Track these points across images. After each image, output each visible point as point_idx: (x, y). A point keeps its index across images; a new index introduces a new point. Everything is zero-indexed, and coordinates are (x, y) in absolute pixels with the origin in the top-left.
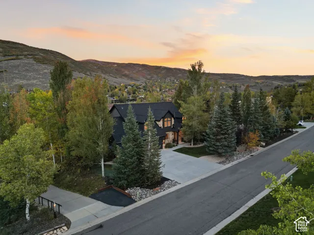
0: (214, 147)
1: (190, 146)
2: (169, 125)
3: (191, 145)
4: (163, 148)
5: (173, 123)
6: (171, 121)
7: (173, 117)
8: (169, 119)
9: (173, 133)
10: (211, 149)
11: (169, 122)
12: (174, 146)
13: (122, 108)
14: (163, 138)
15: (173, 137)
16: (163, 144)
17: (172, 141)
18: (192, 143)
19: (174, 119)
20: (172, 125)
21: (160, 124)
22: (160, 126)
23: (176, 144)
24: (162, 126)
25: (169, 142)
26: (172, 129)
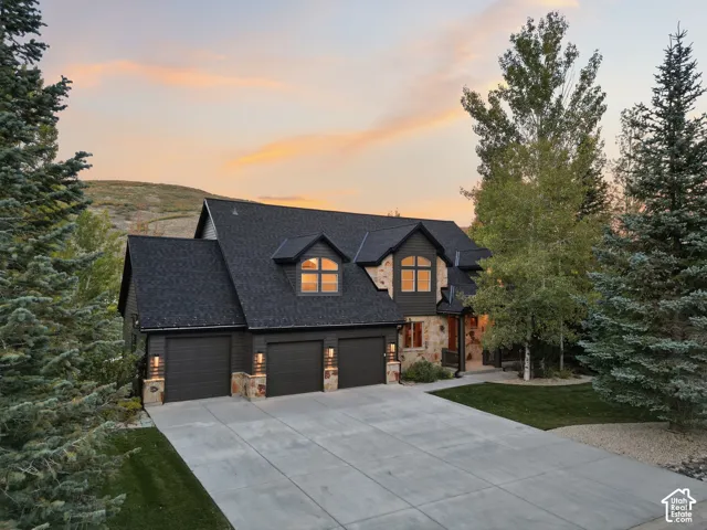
0: (644, 362)
1: (518, 382)
2: (425, 287)
3: (521, 376)
4: (390, 377)
5: (442, 281)
6: (433, 269)
7: (441, 253)
8: (423, 262)
9: (443, 322)
10: (618, 373)
11: (425, 276)
12: (443, 376)
13: (235, 213)
14: (390, 334)
15: (442, 343)
16: (389, 360)
17: (440, 357)
18: (527, 364)
19: (449, 264)
20: (439, 290)
21: (382, 276)
22: (380, 286)
23: (452, 371)
24: (388, 285)
25: (423, 358)
26: (440, 308)
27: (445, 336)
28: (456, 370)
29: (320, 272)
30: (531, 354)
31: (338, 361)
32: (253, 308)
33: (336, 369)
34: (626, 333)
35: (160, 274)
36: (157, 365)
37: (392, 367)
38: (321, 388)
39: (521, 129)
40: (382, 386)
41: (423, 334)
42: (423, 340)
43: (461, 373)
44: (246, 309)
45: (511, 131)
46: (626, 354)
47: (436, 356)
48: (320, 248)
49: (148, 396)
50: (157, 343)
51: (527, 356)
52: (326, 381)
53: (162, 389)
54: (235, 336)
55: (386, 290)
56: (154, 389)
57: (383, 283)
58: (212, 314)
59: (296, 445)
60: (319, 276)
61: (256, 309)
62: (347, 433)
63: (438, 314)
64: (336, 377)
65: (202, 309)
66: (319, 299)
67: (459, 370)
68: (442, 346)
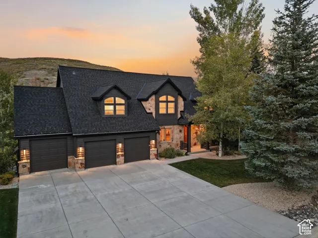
0: (271, 156)
1: (216, 158)
2: (171, 111)
3: (218, 154)
4: (152, 156)
5: (181, 107)
6: (176, 102)
7: (180, 94)
8: (170, 98)
9: (181, 128)
10: (257, 162)
11: (171, 105)
12: (180, 155)
13: (74, 73)
14: (152, 134)
15: (180, 138)
16: (152, 148)
17: (179, 145)
18: (220, 149)
19: (184, 99)
20: (179, 112)
21: (149, 106)
22: (148, 111)
23: (185, 151)
24: (153, 110)
25: (171, 146)
26: (179, 121)
27: (182, 135)
29: (115, 104)
30: (222, 144)
31: (125, 149)
32: (77, 124)
33: (123, 153)
34: (262, 140)
35: (29, 106)
36: (25, 154)
37: (153, 151)
38: (115, 163)
39: (220, 27)
40: (148, 160)
41: (171, 134)
42: (171, 137)
43: (188, 153)
44: (73, 124)
45: (216, 29)
46: (262, 151)
47: (177, 145)
48: (115, 92)
49: (21, 170)
50: (24, 143)
51: (220, 145)
52: (117, 160)
53: (28, 166)
54: (69, 138)
55: (152, 113)
56: (24, 166)
57: (150, 109)
58: (55, 127)
59: (86, 200)
60: (115, 107)
61: (78, 124)
62: (116, 191)
63: (178, 124)
64: (123, 157)
65: (50, 124)
66: (114, 117)
67: (188, 152)
68: (181, 140)
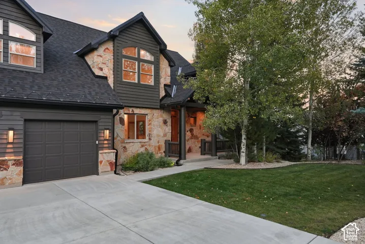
1: (238, 167)
2: (148, 82)
3: (238, 161)
4: (103, 168)
5: (165, 79)
6: (157, 65)
8: (145, 55)
9: (167, 116)
11: (147, 69)
12: (163, 164)
14: (103, 119)
15: (165, 135)
16: (103, 148)
17: (163, 149)
18: (243, 149)
20: (162, 86)
21: (100, 62)
22: (98, 72)
23: (174, 160)
24: (108, 72)
25: (146, 149)
26: (163, 102)
27: (168, 129)
28: (177, 159)
29: (6, 38)
30: (248, 138)
33: (21, 157)
37: (106, 157)
40: (94, 177)
41: (147, 127)
42: (147, 133)
43: (182, 162)
47: (159, 148)
51: (244, 141)
55: (106, 78)
57: (101, 69)
63: (162, 108)
64: (21, 168)
67: (180, 159)
68: (165, 138)
